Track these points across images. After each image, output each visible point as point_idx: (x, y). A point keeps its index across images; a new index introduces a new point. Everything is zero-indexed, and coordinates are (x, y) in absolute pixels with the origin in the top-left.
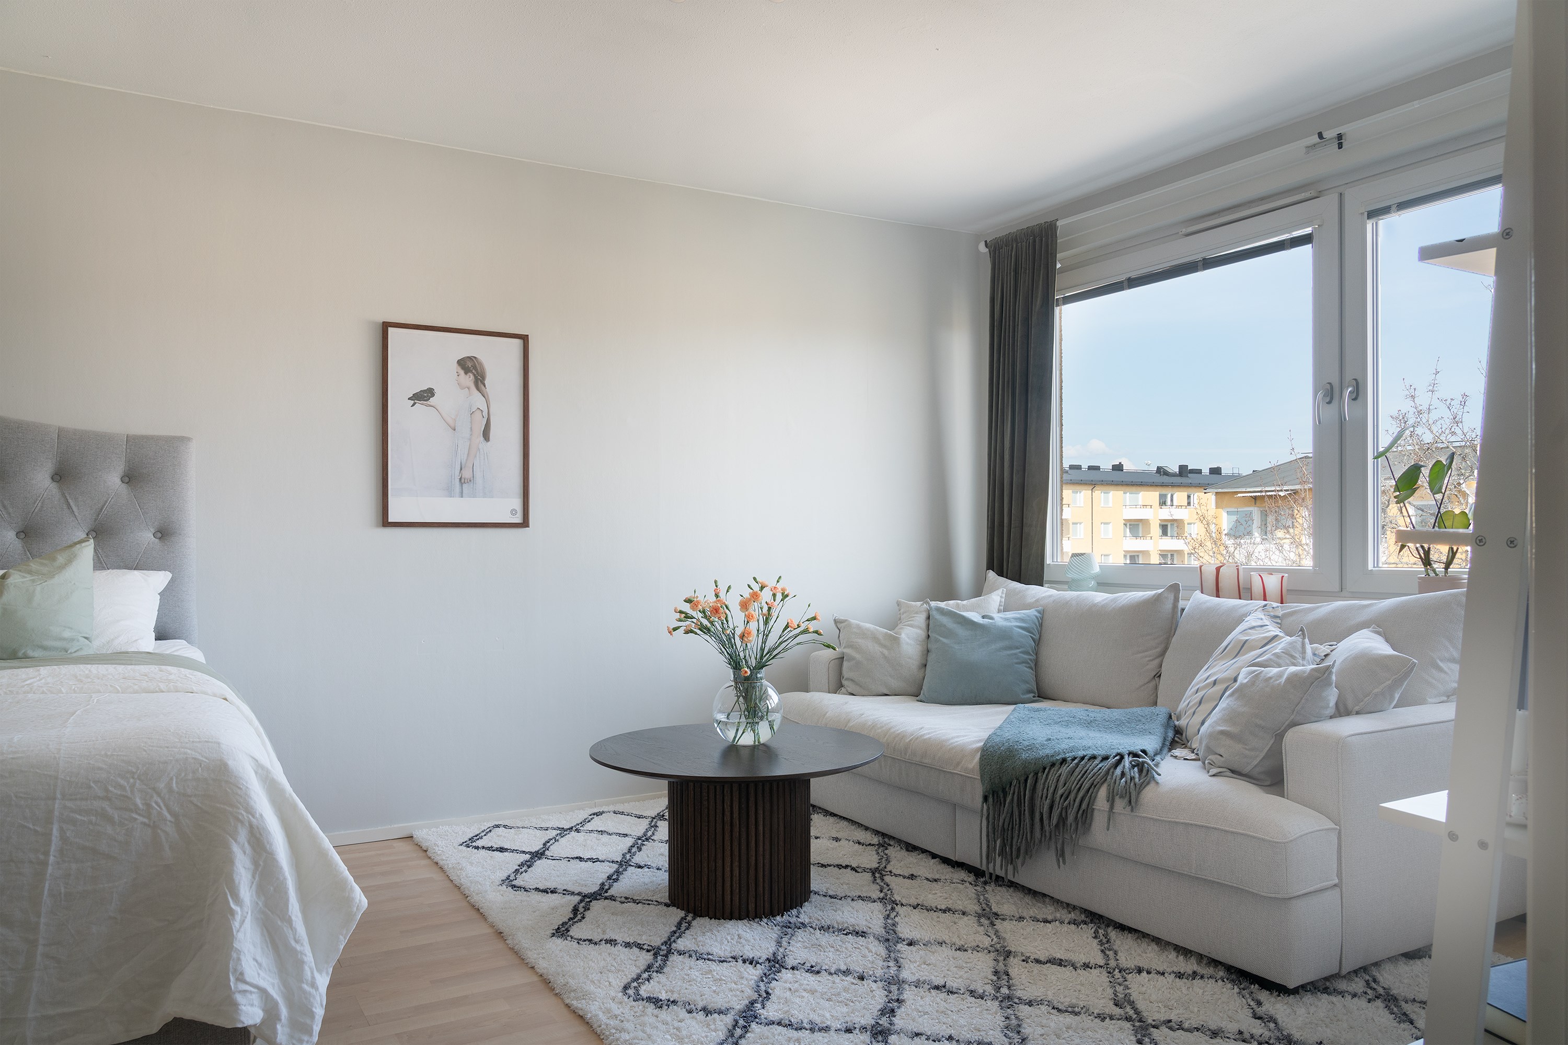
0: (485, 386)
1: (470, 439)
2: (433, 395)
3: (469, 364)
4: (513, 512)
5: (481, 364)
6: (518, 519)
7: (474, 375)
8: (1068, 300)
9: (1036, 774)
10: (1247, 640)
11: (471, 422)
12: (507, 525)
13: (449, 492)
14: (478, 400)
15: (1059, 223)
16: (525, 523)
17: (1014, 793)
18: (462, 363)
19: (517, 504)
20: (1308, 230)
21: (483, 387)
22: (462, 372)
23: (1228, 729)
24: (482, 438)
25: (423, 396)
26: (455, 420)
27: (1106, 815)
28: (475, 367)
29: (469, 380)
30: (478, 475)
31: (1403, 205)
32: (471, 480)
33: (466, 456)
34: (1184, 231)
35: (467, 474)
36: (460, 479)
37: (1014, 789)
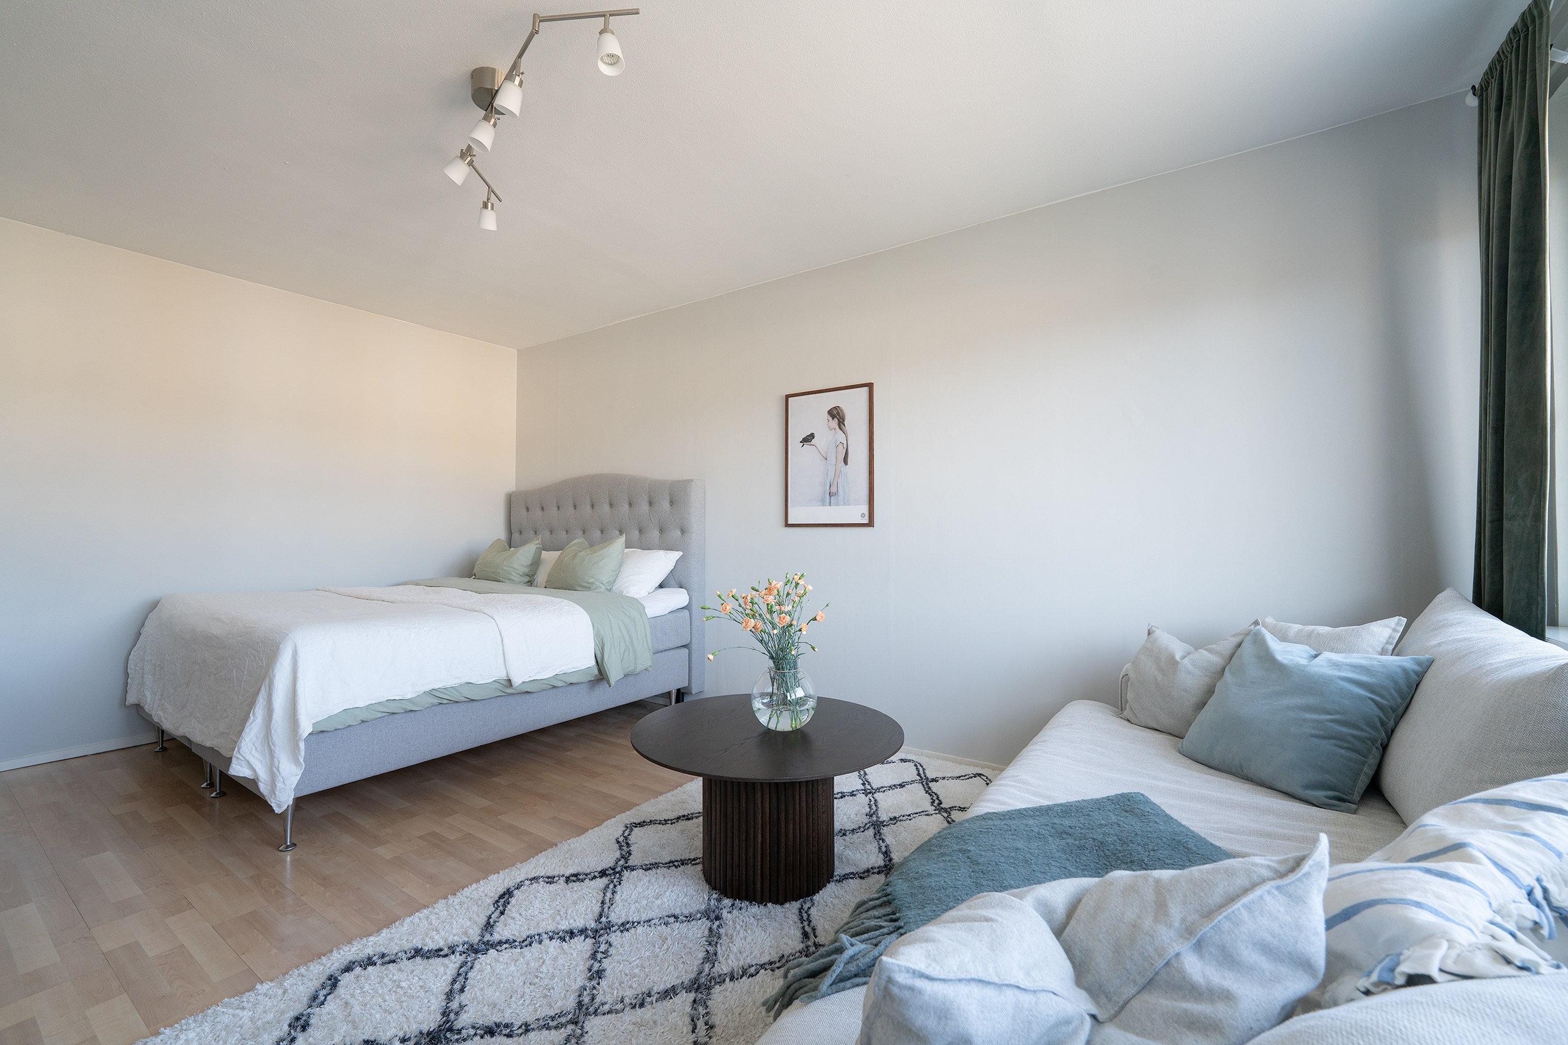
0: (844, 426)
1: (836, 465)
2: (814, 437)
3: (835, 412)
4: (863, 515)
5: (842, 411)
6: (866, 521)
7: (838, 419)
11: (836, 453)
12: (857, 525)
13: (823, 503)
14: (841, 437)
16: (871, 524)
18: (830, 413)
19: (865, 509)
21: (843, 426)
22: (831, 419)
24: (843, 463)
25: (808, 439)
26: (827, 452)
28: (838, 413)
29: (834, 423)
30: (840, 489)
32: (836, 494)
33: (833, 477)
35: (834, 490)
36: (830, 493)
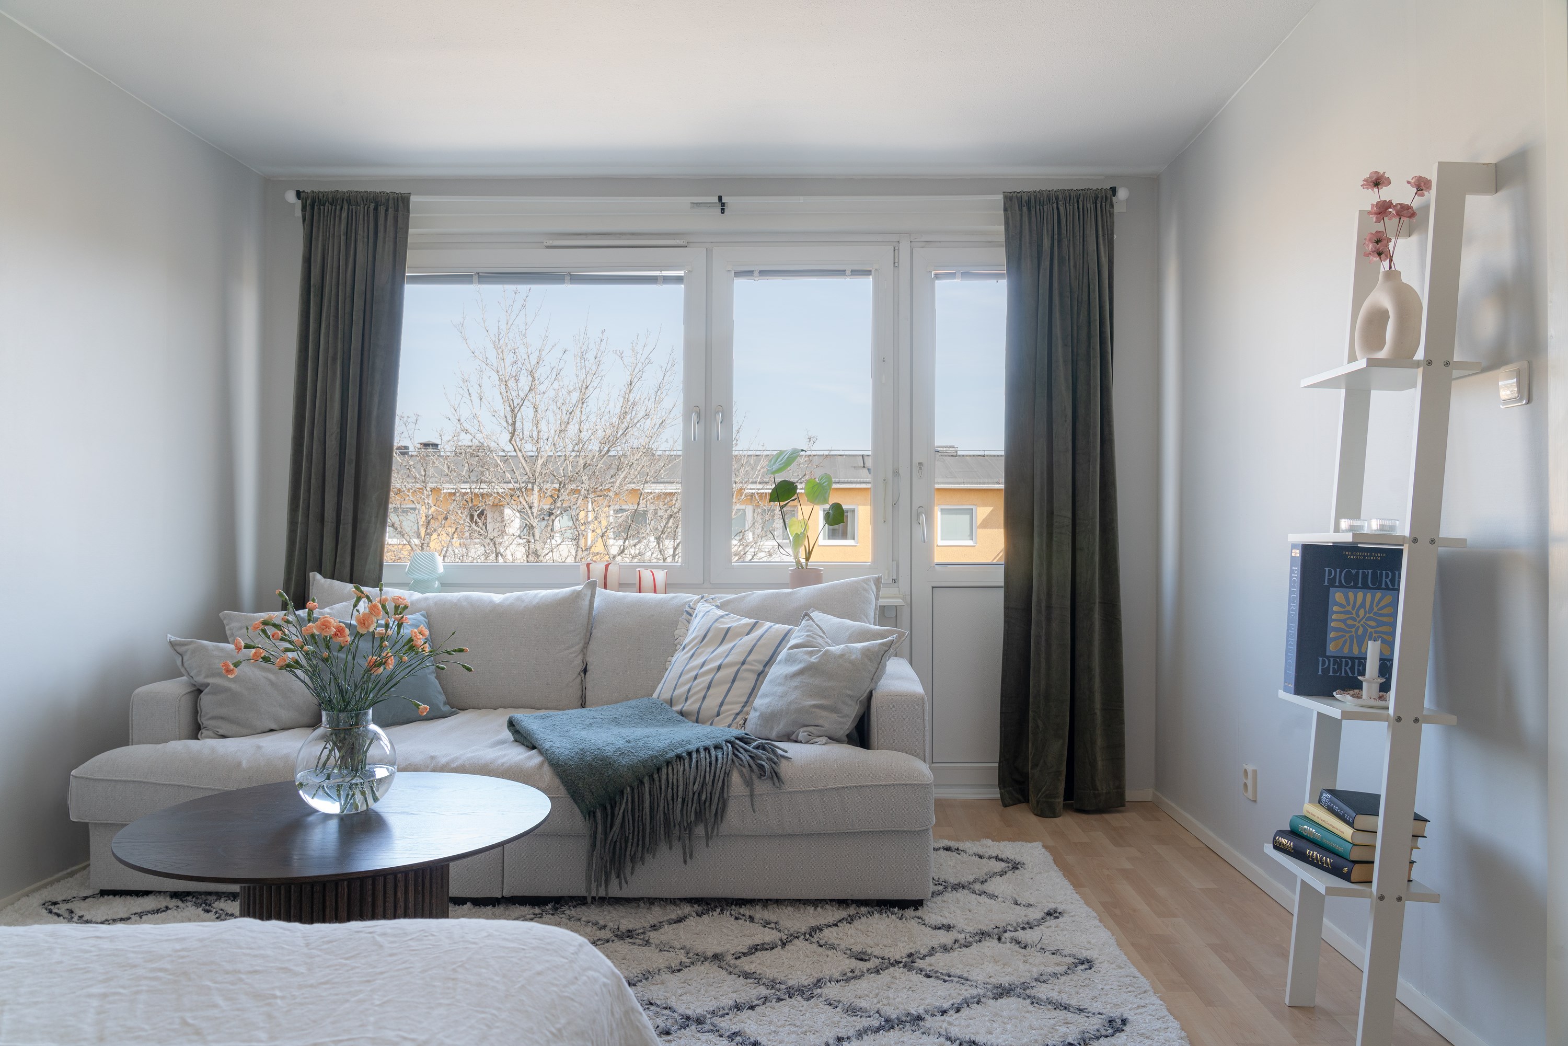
8: (415, 280)
9: (651, 777)
10: (729, 629)
15: (413, 199)
17: (627, 802)
20: (681, 273)
23: (819, 702)
27: (748, 800)
31: (764, 273)
34: (550, 243)
37: (627, 797)
